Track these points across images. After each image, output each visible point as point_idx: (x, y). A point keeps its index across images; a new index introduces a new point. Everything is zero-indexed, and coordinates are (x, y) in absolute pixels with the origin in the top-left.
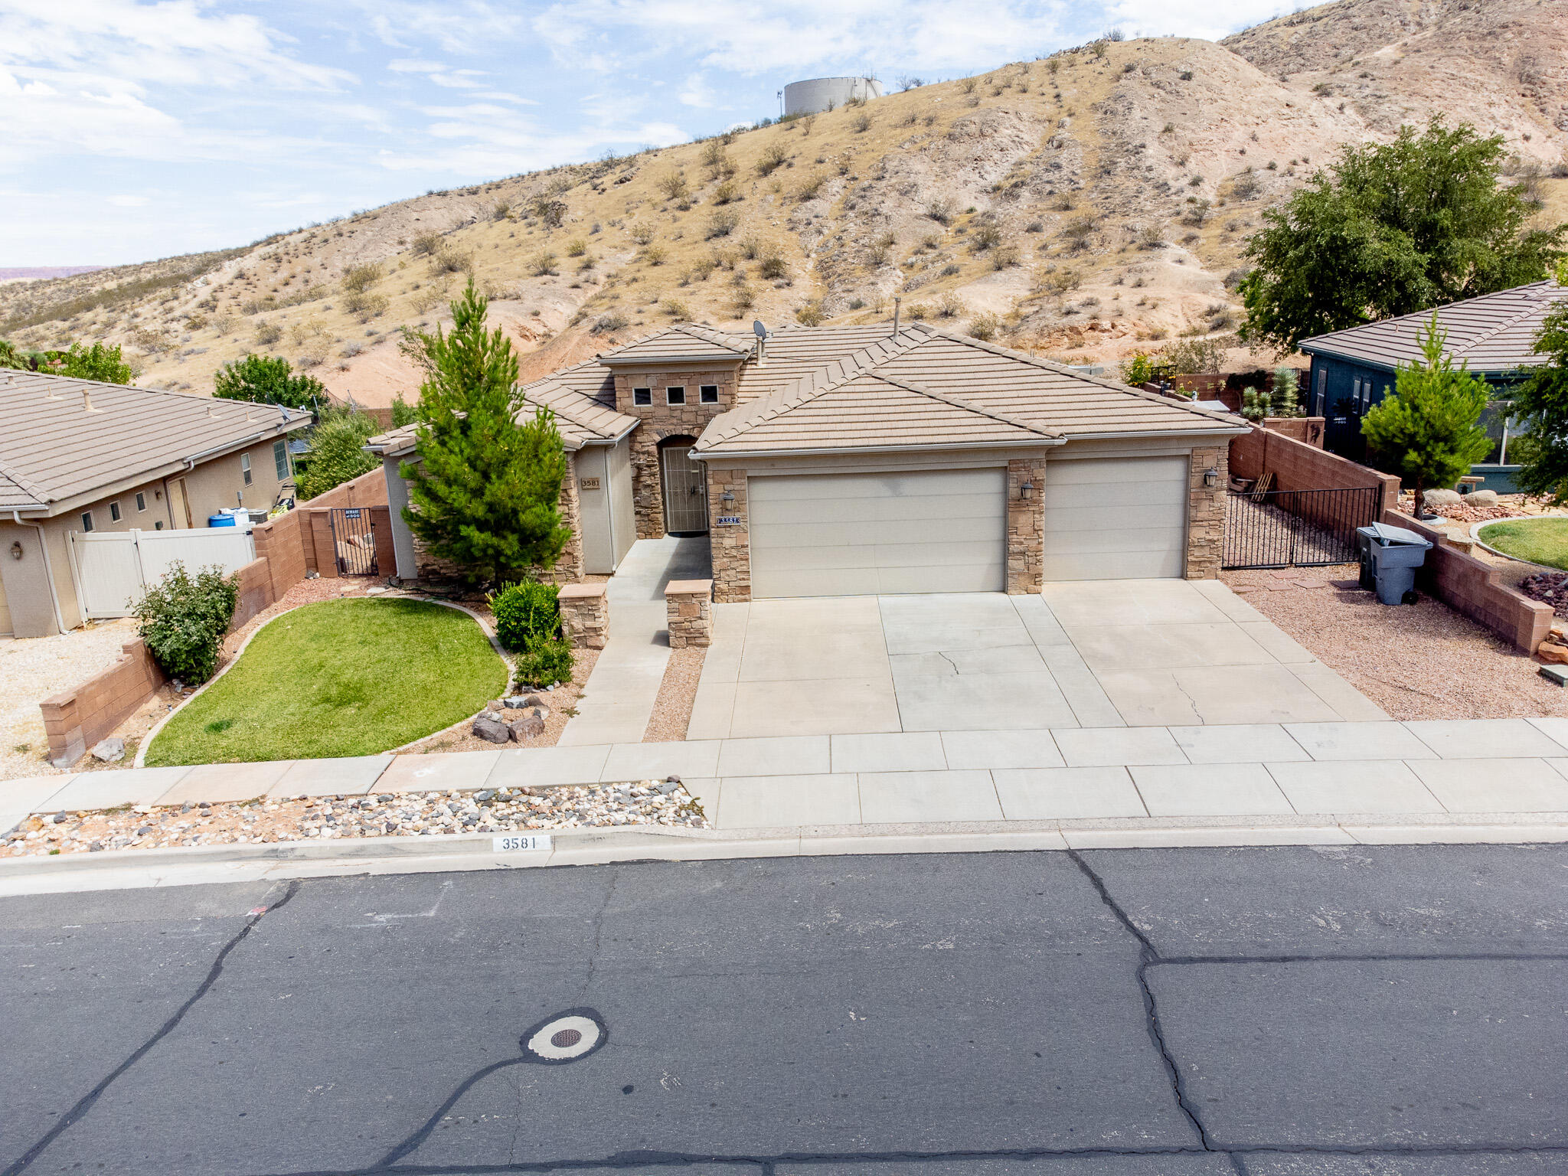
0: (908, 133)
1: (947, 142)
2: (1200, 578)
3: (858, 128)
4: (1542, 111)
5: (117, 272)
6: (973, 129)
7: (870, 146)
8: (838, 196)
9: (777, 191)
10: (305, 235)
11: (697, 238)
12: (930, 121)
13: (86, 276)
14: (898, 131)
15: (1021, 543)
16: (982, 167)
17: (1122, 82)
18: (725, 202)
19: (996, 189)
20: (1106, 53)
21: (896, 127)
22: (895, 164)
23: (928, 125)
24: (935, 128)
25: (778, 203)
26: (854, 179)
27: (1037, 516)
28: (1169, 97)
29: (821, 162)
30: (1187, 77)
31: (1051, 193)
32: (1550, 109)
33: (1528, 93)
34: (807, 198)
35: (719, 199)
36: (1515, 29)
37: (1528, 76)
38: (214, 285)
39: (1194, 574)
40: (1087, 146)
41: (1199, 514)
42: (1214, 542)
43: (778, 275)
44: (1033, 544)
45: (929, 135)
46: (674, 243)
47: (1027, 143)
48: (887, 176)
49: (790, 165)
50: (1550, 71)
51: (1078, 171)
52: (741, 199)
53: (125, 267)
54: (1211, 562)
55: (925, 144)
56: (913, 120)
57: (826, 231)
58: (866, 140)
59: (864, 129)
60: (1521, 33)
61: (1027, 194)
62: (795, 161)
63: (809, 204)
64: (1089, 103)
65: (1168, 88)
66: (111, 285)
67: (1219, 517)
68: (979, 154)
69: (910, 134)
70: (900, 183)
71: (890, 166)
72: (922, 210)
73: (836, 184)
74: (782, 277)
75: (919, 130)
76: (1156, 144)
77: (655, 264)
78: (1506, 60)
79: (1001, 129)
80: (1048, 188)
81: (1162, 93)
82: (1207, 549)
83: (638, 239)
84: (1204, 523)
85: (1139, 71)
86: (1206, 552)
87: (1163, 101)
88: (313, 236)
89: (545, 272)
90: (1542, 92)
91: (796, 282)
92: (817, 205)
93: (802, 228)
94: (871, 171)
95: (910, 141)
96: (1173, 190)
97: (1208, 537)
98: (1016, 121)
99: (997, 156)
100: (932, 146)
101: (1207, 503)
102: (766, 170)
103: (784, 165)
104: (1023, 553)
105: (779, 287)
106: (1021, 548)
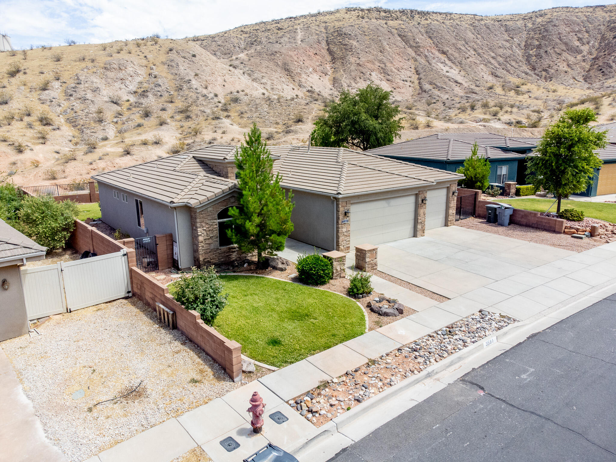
0: (83, 64)
1: (105, 70)
3: (56, 60)
4: (294, 81)
6: (115, 66)
7: (65, 68)
8: (60, 90)
12: (92, 61)
14: (78, 63)
16: (125, 83)
17: (170, 54)
19: (135, 92)
20: (158, 43)
21: (75, 61)
22: (84, 78)
24: (96, 64)
26: (65, 82)
28: (190, 62)
29: (42, 73)
30: (194, 56)
31: (161, 96)
32: (296, 80)
33: (288, 74)
34: (44, 89)
36: (279, 53)
37: (287, 69)
40: (168, 78)
45: (95, 67)
47: (140, 74)
48: (82, 83)
49: (25, 73)
50: (293, 68)
51: (168, 88)
52: (4, 87)
55: (94, 70)
56: (84, 59)
57: (63, 105)
58: (62, 65)
59: (58, 60)
60: (281, 55)
61: (151, 95)
62: (27, 71)
63: (46, 92)
64: (160, 61)
65: (189, 60)
68: (122, 77)
69: (85, 65)
70: (90, 87)
71: (81, 78)
72: (106, 99)
73: (56, 84)
74: (53, 125)
75: (89, 64)
76: (194, 80)
78: (279, 63)
79: (128, 67)
80: (159, 94)
81: (187, 61)
85: (174, 51)
87: (189, 64)
90: (292, 75)
91: (61, 128)
92: (51, 93)
93: (48, 103)
94: (72, 80)
95: (86, 68)
96: (209, 98)
98: (132, 65)
99: (130, 78)
100: (98, 72)
102: (12, 74)
103: (21, 73)
105: (54, 130)
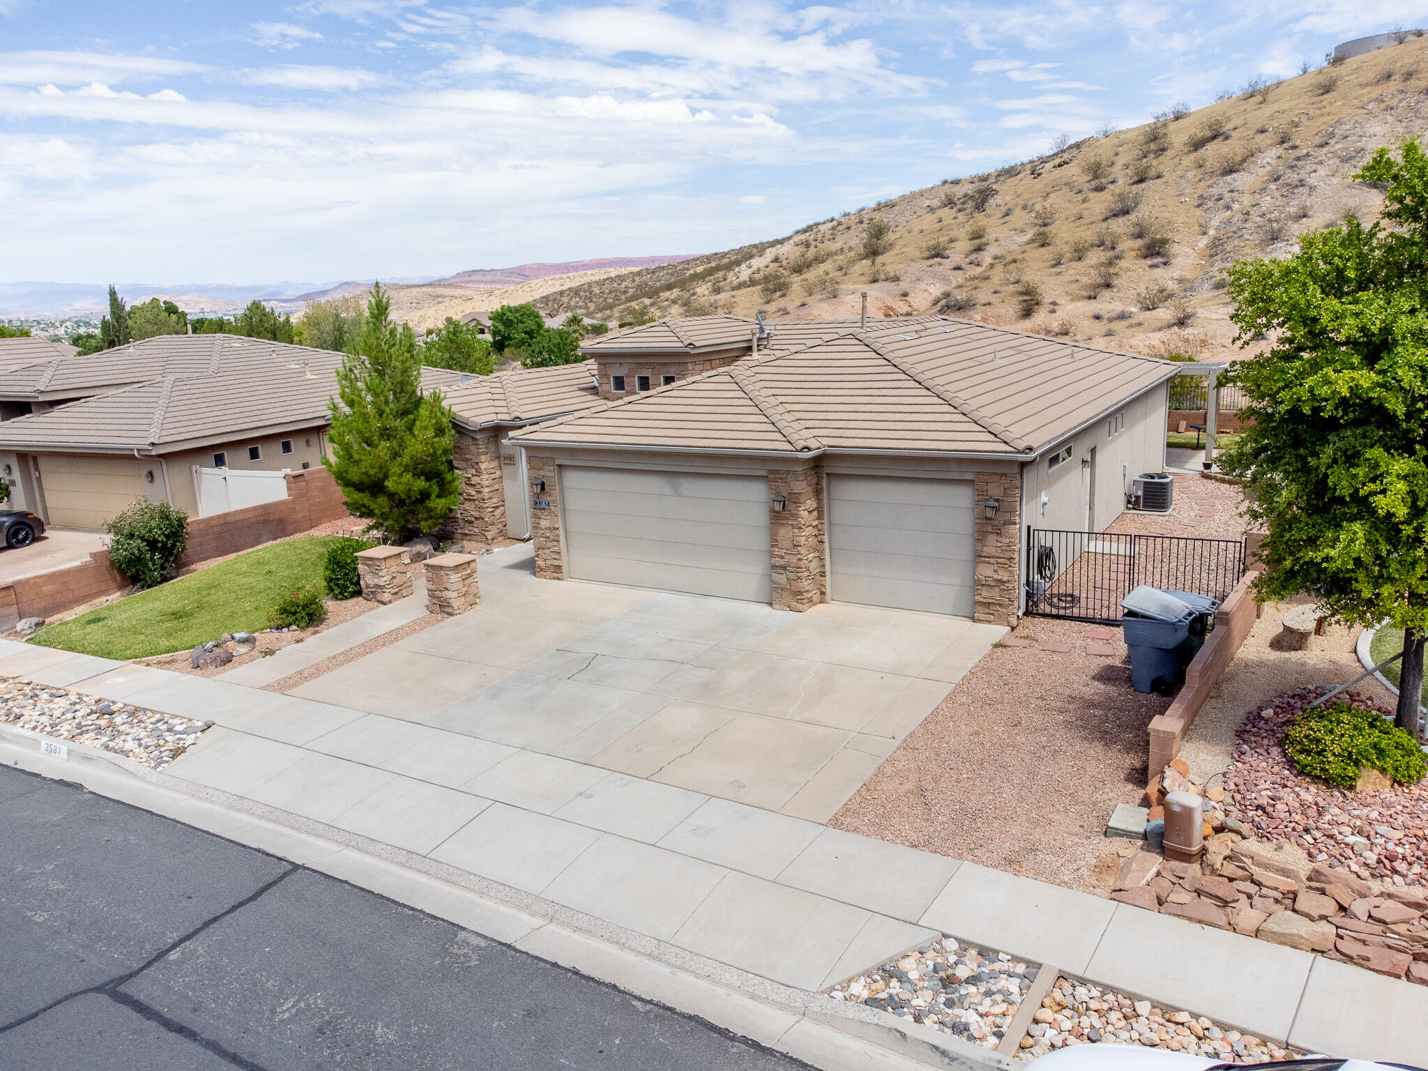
0: (1377, 91)
1: (1422, 98)
2: (990, 622)
3: (1322, 91)
5: (709, 258)
7: (1327, 110)
8: (1269, 168)
9: (1200, 166)
10: (835, 223)
11: (1095, 219)
12: (1409, 76)
13: (688, 262)
14: (1368, 90)
15: (782, 557)
18: (1141, 181)
21: (1366, 85)
22: (1348, 127)
23: (1406, 80)
24: (1413, 83)
25: (1196, 180)
26: (1295, 147)
27: (796, 530)
29: (1263, 131)
34: (1231, 171)
35: (1136, 179)
38: (755, 268)
39: (982, 617)
41: (985, 549)
42: (1003, 582)
43: (1158, 254)
44: (794, 559)
45: (1402, 92)
46: (1072, 224)
48: (1332, 142)
49: (1227, 138)
52: (1159, 177)
53: (716, 254)
54: (1001, 605)
55: (1394, 103)
56: (1389, 76)
57: (1236, 206)
58: (1325, 103)
59: (1327, 91)
62: (1234, 134)
63: (1228, 178)
66: (700, 269)
67: (1009, 555)
69: (1379, 92)
70: (1343, 149)
71: (1339, 132)
73: (1270, 157)
74: (1163, 256)
75: (1393, 86)
77: (1042, 245)
82: (997, 590)
83: (1040, 222)
84: (992, 560)
86: (995, 594)
88: (840, 224)
89: (937, 256)
91: (1173, 261)
92: (1239, 180)
93: (1210, 204)
94: (1317, 137)
97: (996, 576)
100: (1403, 104)
101: (994, 537)
102: (1197, 145)
103: (1221, 138)
104: (784, 568)
105: (1152, 266)
106: (782, 562)
